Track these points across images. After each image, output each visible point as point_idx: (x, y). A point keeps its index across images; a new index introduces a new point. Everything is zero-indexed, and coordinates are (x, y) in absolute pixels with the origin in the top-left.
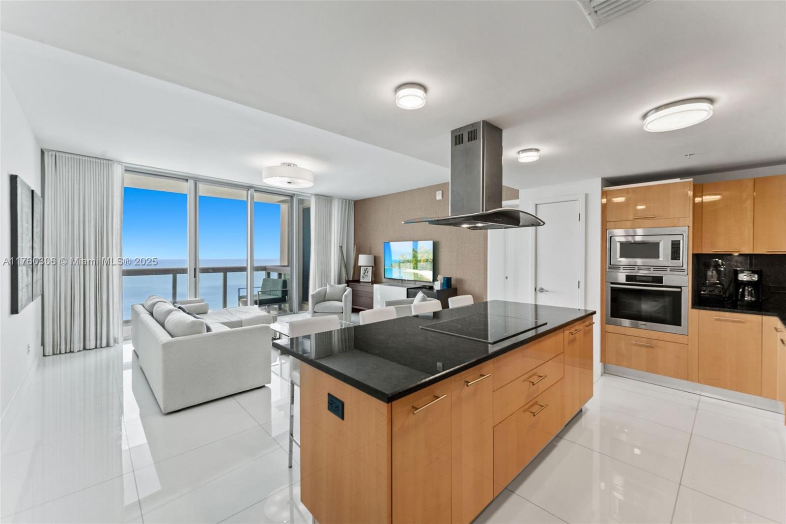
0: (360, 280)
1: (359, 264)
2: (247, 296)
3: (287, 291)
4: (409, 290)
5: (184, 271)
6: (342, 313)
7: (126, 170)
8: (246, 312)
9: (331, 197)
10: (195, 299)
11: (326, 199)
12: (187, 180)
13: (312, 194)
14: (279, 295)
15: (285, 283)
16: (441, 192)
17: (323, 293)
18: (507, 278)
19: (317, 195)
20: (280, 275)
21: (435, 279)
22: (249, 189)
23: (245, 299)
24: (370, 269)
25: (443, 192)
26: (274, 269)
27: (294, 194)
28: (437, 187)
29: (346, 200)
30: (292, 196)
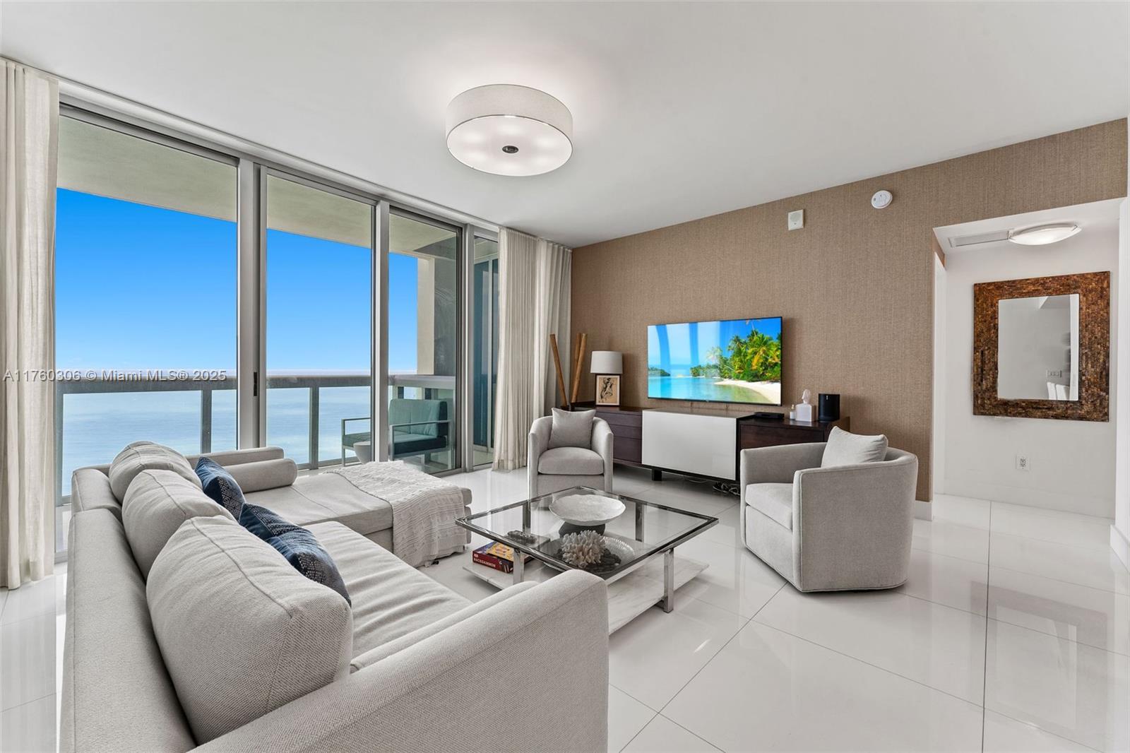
0: (595, 402)
1: (594, 370)
2: (371, 436)
3: (447, 424)
4: (742, 422)
5: (227, 384)
6: (603, 475)
7: (63, 105)
9: (534, 236)
10: (257, 449)
11: (524, 236)
12: (236, 160)
13: (501, 226)
14: (432, 433)
15: (443, 408)
16: (801, 212)
17: (545, 430)
19: (508, 228)
20: (429, 394)
21: (787, 398)
22: (377, 202)
23: (368, 443)
24: (616, 381)
25: (805, 212)
26: (412, 381)
27: (466, 225)
28: (789, 204)
29: (560, 245)
30: (461, 228)
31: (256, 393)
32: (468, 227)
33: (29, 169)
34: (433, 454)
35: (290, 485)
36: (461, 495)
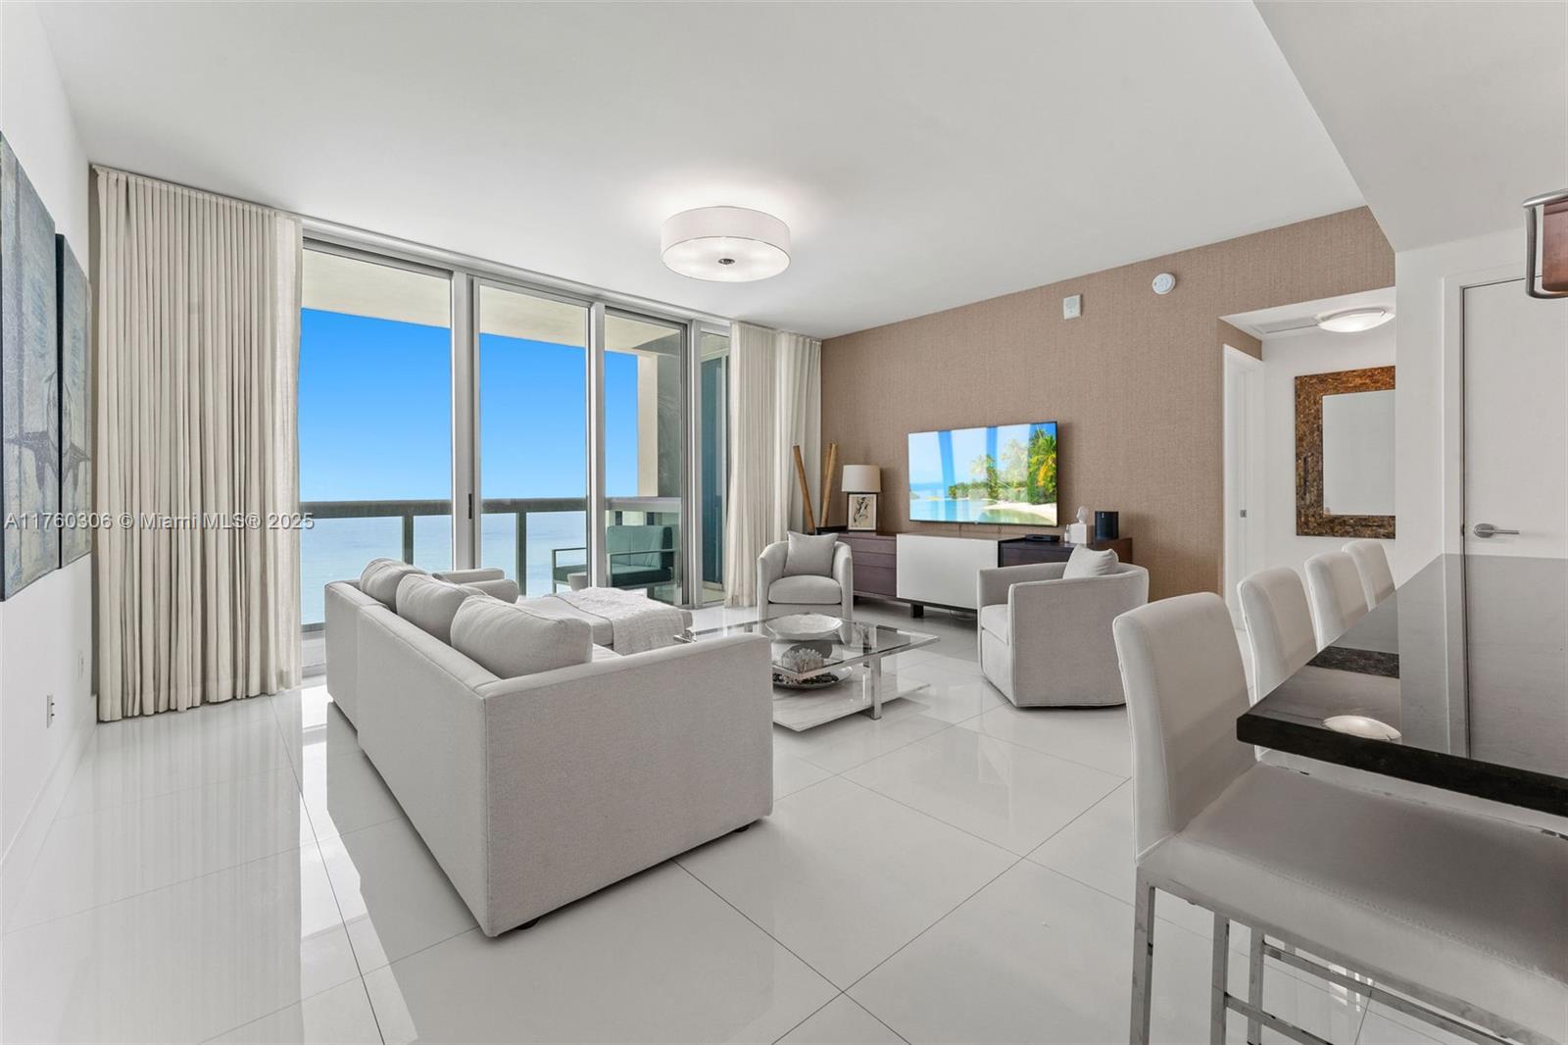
0: (846, 527)
1: (845, 488)
2: (587, 568)
3: (672, 553)
4: (1003, 545)
6: (840, 604)
7: (307, 240)
8: (613, 603)
9: (772, 329)
11: (759, 330)
12: (450, 273)
13: (732, 320)
14: (655, 563)
15: (668, 535)
16: (1078, 297)
17: (779, 556)
18: (1244, 514)
19: (742, 322)
20: (651, 518)
21: (1064, 518)
22: (592, 304)
23: (585, 574)
24: (873, 501)
25: (1082, 296)
26: (632, 504)
27: (691, 321)
28: (1066, 287)
29: (805, 337)
30: (686, 325)
31: (470, 517)
32: (694, 323)
33: (280, 306)
34: (656, 588)
36: (681, 617)
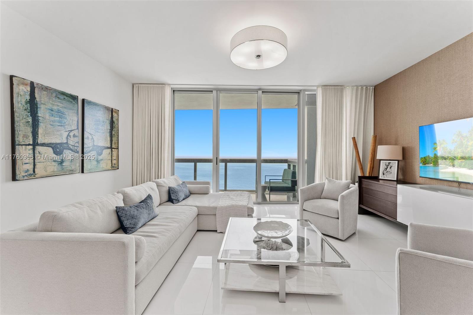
0: (379, 177)
3: (296, 181)
9: (341, 85)
12: (211, 92)
13: (318, 86)
15: (294, 174)
19: (323, 86)
22: (258, 92)
29: (363, 86)
30: (299, 93)
31: (217, 164)
32: (302, 91)
33: (166, 109)
35: (208, 194)
